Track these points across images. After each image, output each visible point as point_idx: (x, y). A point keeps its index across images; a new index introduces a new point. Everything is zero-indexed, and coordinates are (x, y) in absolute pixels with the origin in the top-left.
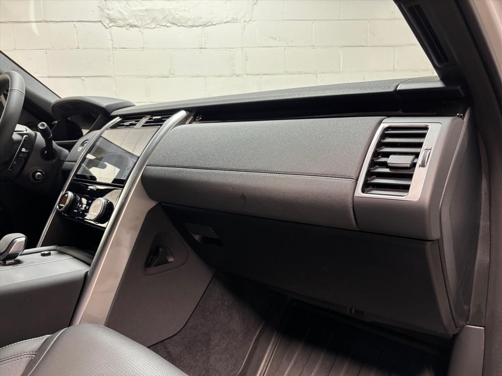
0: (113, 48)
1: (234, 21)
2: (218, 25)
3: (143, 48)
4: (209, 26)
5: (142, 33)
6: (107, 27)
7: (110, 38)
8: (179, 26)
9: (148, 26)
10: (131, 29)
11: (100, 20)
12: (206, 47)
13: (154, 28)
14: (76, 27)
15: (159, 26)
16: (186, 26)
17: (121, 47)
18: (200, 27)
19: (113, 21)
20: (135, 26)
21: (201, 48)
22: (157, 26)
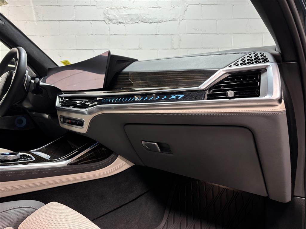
0: (110, 34)
1: (174, 20)
2: (165, 22)
3: (125, 34)
4: (160, 22)
5: (125, 26)
6: (107, 23)
7: (109, 29)
8: (145, 23)
9: (128, 23)
10: (120, 24)
11: (104, 20)
12: (158, 34)
13: (131, 24)
14: (91, 23)
15: (134, 23)
16: (148, 23)
17: (114, 34)
18: (156, 23)
19: (111, 21)
20: (122, 23)
21: (156, 34)
22: (133, 23)
